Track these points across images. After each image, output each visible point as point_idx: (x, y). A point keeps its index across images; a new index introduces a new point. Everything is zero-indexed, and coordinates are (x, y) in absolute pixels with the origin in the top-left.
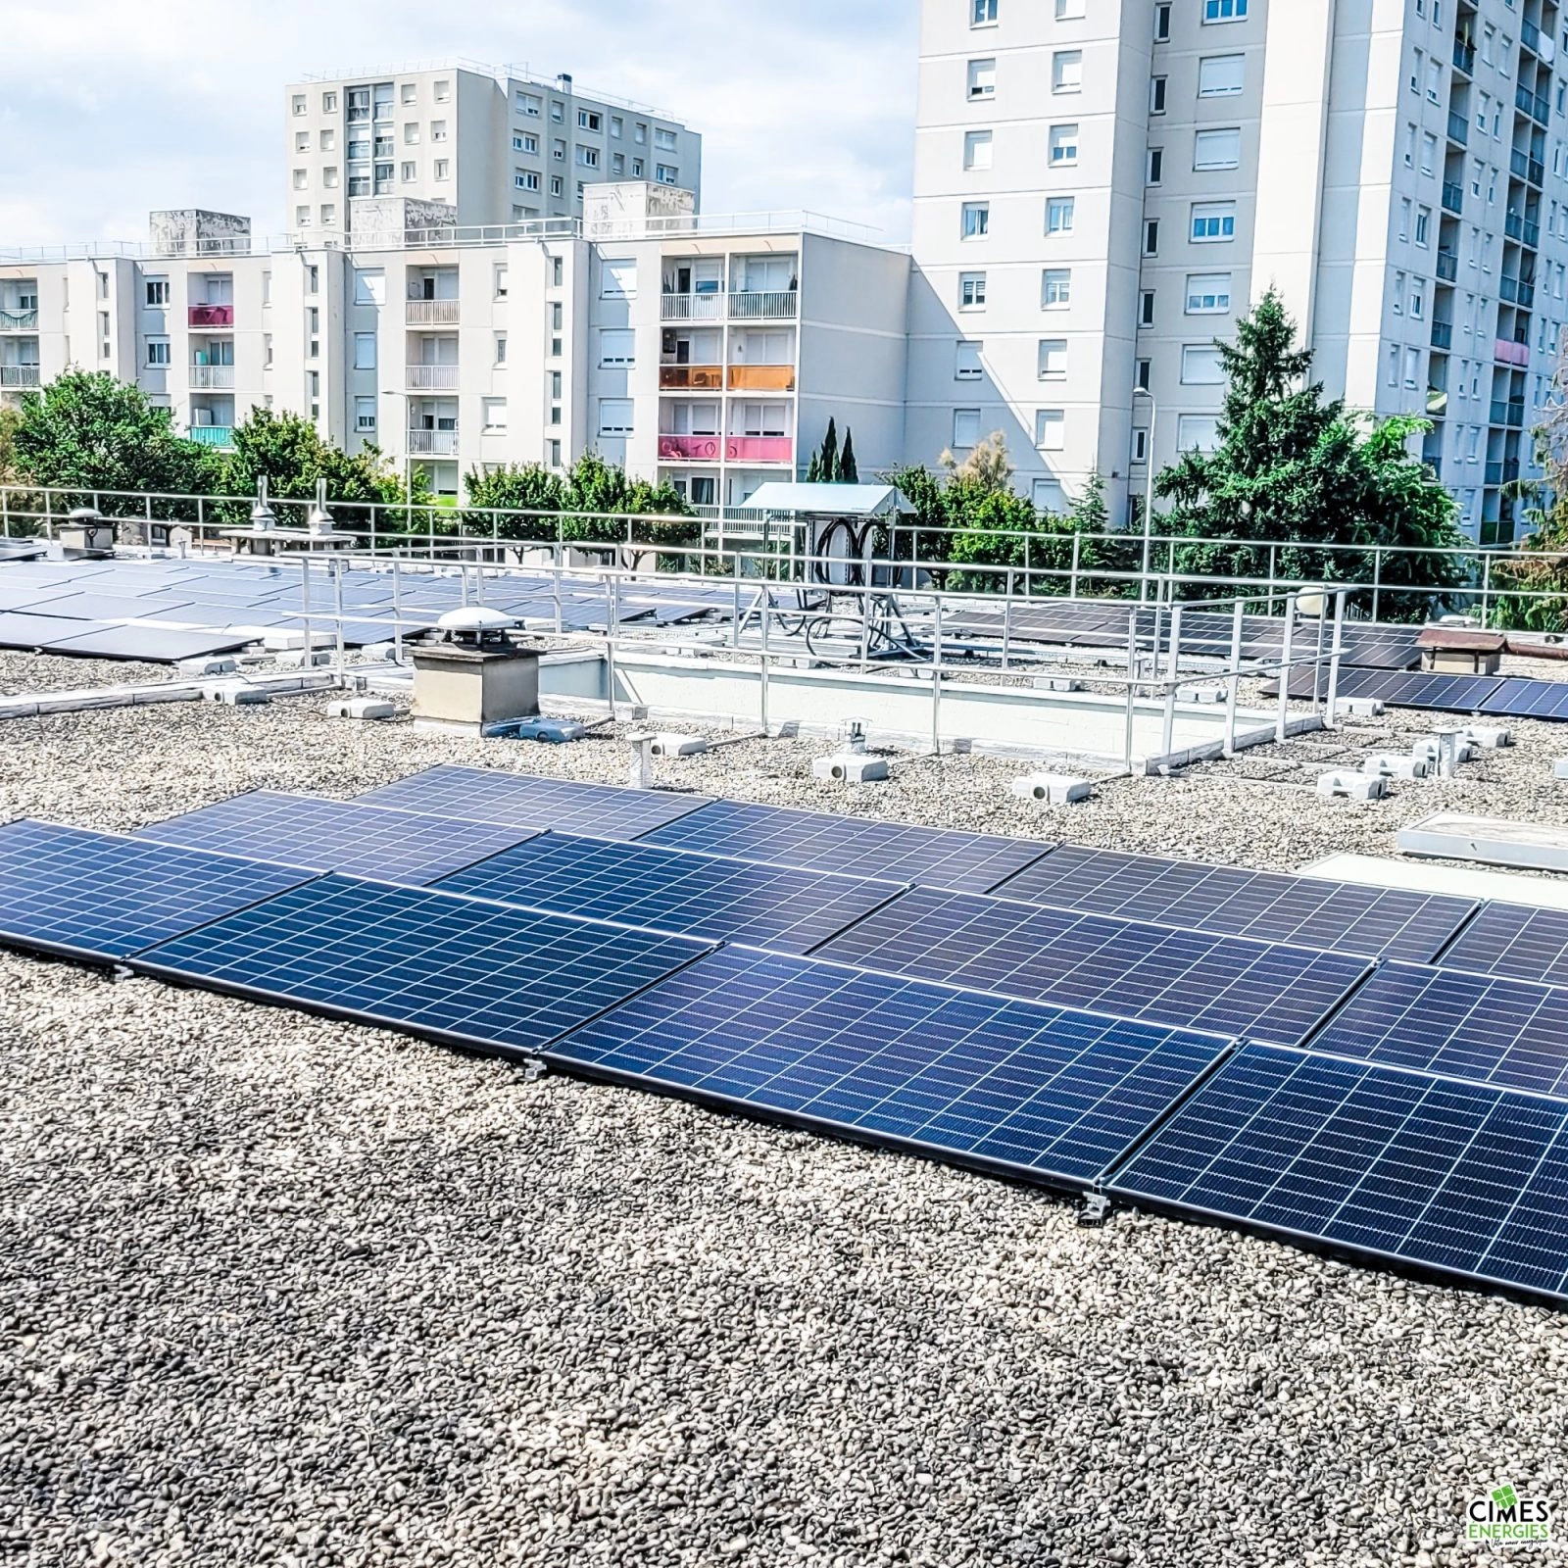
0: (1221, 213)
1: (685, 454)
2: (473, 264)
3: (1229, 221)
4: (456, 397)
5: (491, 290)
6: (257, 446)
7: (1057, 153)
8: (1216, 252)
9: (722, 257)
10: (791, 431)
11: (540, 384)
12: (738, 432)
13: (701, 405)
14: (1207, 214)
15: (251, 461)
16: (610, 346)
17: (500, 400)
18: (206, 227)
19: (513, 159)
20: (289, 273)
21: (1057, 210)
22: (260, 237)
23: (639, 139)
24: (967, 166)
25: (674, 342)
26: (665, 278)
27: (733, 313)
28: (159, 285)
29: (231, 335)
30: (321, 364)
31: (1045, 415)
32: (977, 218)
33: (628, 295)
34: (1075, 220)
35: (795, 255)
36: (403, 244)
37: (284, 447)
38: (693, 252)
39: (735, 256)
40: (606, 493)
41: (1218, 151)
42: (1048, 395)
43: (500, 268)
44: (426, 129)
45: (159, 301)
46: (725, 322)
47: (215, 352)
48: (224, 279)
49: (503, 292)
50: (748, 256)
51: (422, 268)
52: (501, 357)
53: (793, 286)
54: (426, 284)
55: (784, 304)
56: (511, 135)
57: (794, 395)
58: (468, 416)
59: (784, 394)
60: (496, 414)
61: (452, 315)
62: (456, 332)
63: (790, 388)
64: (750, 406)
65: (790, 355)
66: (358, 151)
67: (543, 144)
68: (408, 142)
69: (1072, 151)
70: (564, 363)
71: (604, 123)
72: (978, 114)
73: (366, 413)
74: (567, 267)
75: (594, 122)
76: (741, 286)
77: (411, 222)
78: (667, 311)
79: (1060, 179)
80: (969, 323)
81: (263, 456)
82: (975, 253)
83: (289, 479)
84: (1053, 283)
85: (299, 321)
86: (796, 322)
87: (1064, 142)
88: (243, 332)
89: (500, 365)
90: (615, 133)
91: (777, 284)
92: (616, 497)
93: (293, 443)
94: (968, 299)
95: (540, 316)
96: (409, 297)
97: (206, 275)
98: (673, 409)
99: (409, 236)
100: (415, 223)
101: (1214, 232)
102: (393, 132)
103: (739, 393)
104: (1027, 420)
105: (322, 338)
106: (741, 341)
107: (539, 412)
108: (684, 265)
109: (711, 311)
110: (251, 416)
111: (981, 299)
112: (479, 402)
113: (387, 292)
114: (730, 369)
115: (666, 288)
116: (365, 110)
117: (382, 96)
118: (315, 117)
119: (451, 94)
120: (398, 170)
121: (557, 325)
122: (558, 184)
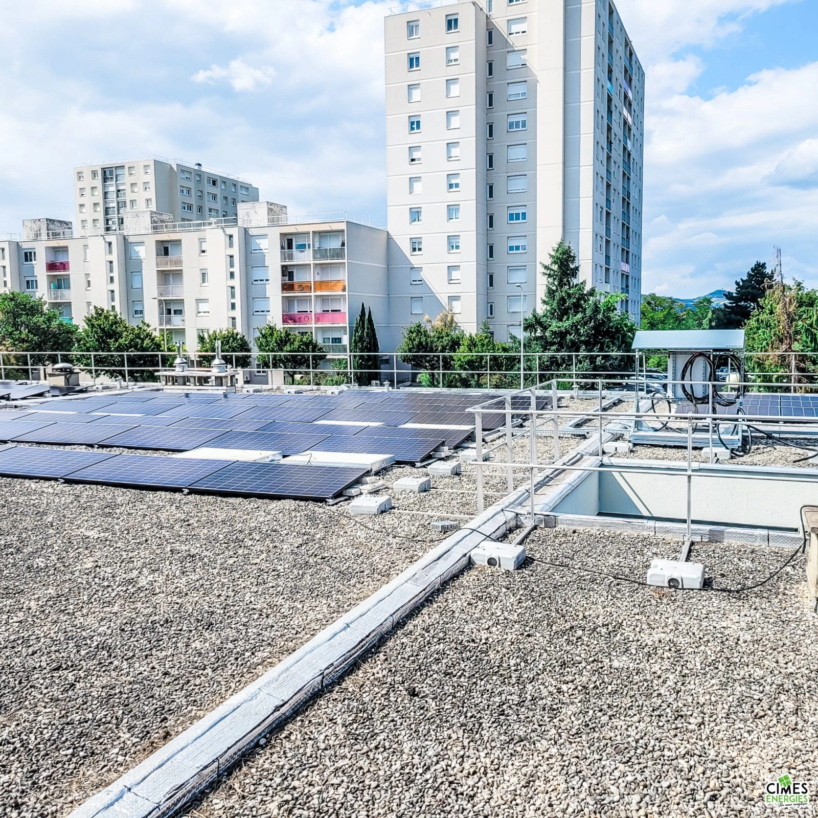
0: (521, 211)
1: (295, 321)
2: (188, 239)
3: (524, 214)
4: (183, 300)
5: (198, 251)
6: (99, 325)
7: (451, 186)
8: (519, 227)
9: (309, 233)
10: (344, 308)
11: (224, 294)
12: (319, 311)
13: (301, 300)
14: (514, 212)
15: (96, 332)
16: (257, 274)
17: (205, 300)
18: (51, 226)
19: (180, 198)
20: (97, 246)
21: (452, 210)
22: (77, 231)
23: (233, 190)
24: (410, 193)
25: (287, 272)
26: (281, 243)
27: (314, 258)
28: (31, 253)
29: (69, 275)
30: (116, 286)
31: (452, 299)
32: (415, 214)
33: (264, 251)
34: (460, 215)
35: (343, 231)
36: (150, 231)
37: (112, 326)
38: (295, 231)
39: (314, 232)
40: (281, 341)
41: (517, 185)
42: (453, 290)
43: (202, 241)
44: (140, 186)
45: (31, 260)
46: (312, 262)
47: (60, 283)
48: (65, 249)
49: (204, 252)
50: (320, 232)
51: (162, 242)
52: (204, 281)
53: (343, 244)
54: (164, 249)
55: (339, 254)
56: (179, 189)
57: (346, 293)
58: (189, 308)
59: (341, 293)
60: (203, 307)
61: (179, 262)
62: (181, 270)
63: (344, 290)
64: (324, 299)
65: (343, 275)
66: (109, 196)
67: (193, 192)
68: (133, 192)
69: (457, 185)
70: (236, 282)
71: (219, 183)
72: (414, 170)
73: (138, 308)
74: (236, 239)
75: (214, 183)
76: (317, 246)
77: (153, 222)
78: (284, 257)
79: (453, 197)
80: (415, 260)
81: (103, 330)
82: (416, 230)
83: (116, 340)
84: (453, 243)
85: (103, 268)
86: (345, 261)
87: (453, 182)
88: (75, 273)
89: (204, 285)
90: (223, 187)
91: (335, 244)
92: (286, 342)
93: (116, 323)
94: (414, 250)
95: (223, 262)
96: (157, 255)
97: (54, 248)
98: (288, 301)
99: (155, 228)
100: (155, 222)
101: (518, 219)
102: (126, 187)
103: (319, 293)
104: (444, 301)
105: (115, 275)
106: (318, 270)
107: (225, 305)
108: (290, 237)
109: (304, 257)
110: (93, 312)
111: (420, 249)
112: (194, 301)
113: (146, 253)
114: (314, 282)
115: (282, 248)
116: (112, 178)
117: (119, 172)
118: (88, 183)
119: (151, 170)
120: (128, 204)
121: (232, 266)
122: (200, 209)
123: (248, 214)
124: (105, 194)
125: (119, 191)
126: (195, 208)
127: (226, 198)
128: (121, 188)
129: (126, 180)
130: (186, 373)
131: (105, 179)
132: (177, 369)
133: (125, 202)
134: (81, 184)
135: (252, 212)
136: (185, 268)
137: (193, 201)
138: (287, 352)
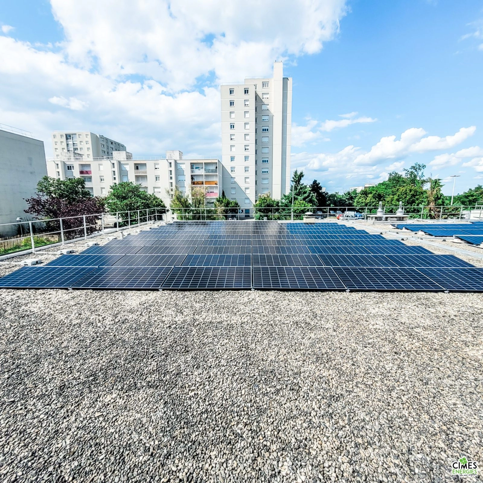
0: (266, 159)
3: (267, 161)
4: (147, 187)
7: (246, 149)
8: (266, 165)
9: (203, 163)
10: (217, 191)
11: (167, 185)
14: (264, 160)
16: (181, 178)
17: (158, 187)
19: (101, 148)
21: (246, 158)
24: (231, 150)
25: (193, 177)
26: (190, 166)
27: (205, 172)
28: (71, 166)
29: (91, 176)
30: (117, 181)
31: (246, 188)
32: (232, 159)
33: (183, 169)
34: (249, 160)
35: (216, 163)
38: (197, 162)
41: (265, 150)
42: (247, 185)
43: (156, 164)
44: (84, 142)
45: (71, 169)
46: (204, 174)
49: (156, 168)
50: (206, 163)
51: (134, 164)
53: (216, 168)
54: (136, 167)
55: (214, 171)
56: (100, 145)
57: (218, 186)
59: (216, 186)
60: (157, 190)
61: (144, 172)
62: (147, 176)
64: (208, 188)
65: (216, 179)
66: (69, 145)
67: (105, 146)
69: (248, 149)
70: (173, 181)
72: (232, 143)
74: (172, 164)
75: (112, 143)
76: (205, 168)
77: (127, 156)
78: (191, 172)
79: (247, 153)
80: (233, 175)
82: (233, 164)
84: (246, 169)
85: (110, 173)
86: (218, 174)
87: (247, 148)
88: (94, 175)
89: (157, 181)
90: (115, 145)
91: (213, 168)
94: (232, 171)
95: (167, 173)
96: (134, 169)
98: (193, 189)
99: (127, 158)
101: (265, 162)
102: (77, 143)
103: (206, 186)
104: (244, 189)
105: (116, 176)
108: (192, 164)
109: (200, 172)
111: (234, 171)
112: (153, 188)
113: (130, 168)
114: (205, 181)
115: (191, 168)
116: (70, 139)
117: (73, 136)
118: (58, 139)
119: (89, 137)
120: (79, 149)
121: (171, 174)
123: (170, 155)
124: (67, 144)
125: (74, 144)
126: (106, 152)
128: (75, 142)
129: (77, 140)
131: (67, 139)
133: (77, 149)
134: (56, 140)
135: (172, 154)
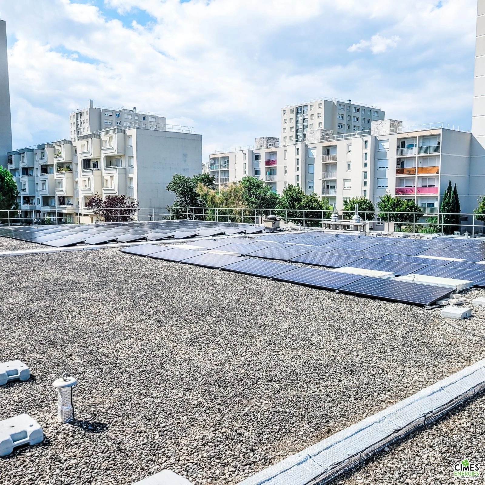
1: (403, 193)
2: (341, 145)
4: (336, 180)
5: (346, 151)
6: (290, 195)
9: (416, 137)
10: (438, 184)
11: (360, 175)
12: (420, 186)
13: (407, 179)
15: (288, 198)
16: (381, 164)
17: (348, 180)
18: (269, 141)
19: (337, 121)
20: (292, 150)
22: (282, 143)
23: (369, 114)
25: (400, 162)
26: (398, 144)
27: (419, 153)
28: (258, 156)
29: (276, 167)
30: (300, 173)
33: (386, 150)
35: (439, 135)
36: (320, 141)
37: (297, 195)
38: (407, 136)
39: (420, 137)
40: (394, 204)
43: (349, 145)
44: (316, 116)
45: (258, 160)
46: (417, 155)
47: (271, 172)
48: (275, 153)
49: (350, 151)
50: (423, 137)
51: (326, 147)
52: (348, 169)
53: (439, 143)
54: (327, 151)
55: (436, 149)
56: (337, 115)
57: (439, 175)
58: (339, 185)
59: (436, 174)
60: (347, 184)
61: (335, 158)
62: (336, 163)
63: (438, 172)
64: (423, 179)
65: (438, 164)
66: (299, 122)
67: (345, 117)
68: (311, 119)
70: (368, 169)
71: (360, 110)
73: (311, 185)
74: (369, 144)
75: (358, 110)
76: (421, 145)
77: (322, 135)
78: (398, 153)
81: (292, 197)
83: (299, 203)
85: (294, 162)
86: (440, 154)
88: (279, 166)
89: (348, 171)
90: (363, 113)
91: (434, 143)
92: (397, 205)
93: (299, 193)
95: (361, 157)
96: (323, 154)
97: (270, 152)
98: (399, 181)
99: (322, 139)
100: (323, 136)
102: (308, 117)
103: (420, 175)
105: (300, 166)
106: (421, 160)
107: (361, 183)
108: (403, 140)
109: (413, 152)
110: (288, 187)
112: (342, 181)
113: (317, 154)
114: (418, 168)
115: (398, 147)
116: (301, 112)
117: (305, 108)
118: (289, 115)
119: (322, 106)
120: (309, 126)
121: (366, 159)
122: (349, 126)
123: (377, 128)
124: (297, 121)
125: (304, 119)
126: (346, 126)
127: (364, 119)
128: (305, 117)
129: (308, 112)
130: (337, 223)
131: (297, 113)
132: (332, 220)
133: (307, 125)
134: (285, 117)
135: (380, 126)
136: (338, 161)
137: (345, 122)
138: (398, 211)
